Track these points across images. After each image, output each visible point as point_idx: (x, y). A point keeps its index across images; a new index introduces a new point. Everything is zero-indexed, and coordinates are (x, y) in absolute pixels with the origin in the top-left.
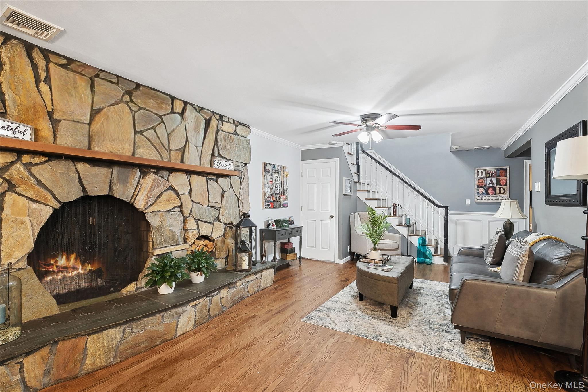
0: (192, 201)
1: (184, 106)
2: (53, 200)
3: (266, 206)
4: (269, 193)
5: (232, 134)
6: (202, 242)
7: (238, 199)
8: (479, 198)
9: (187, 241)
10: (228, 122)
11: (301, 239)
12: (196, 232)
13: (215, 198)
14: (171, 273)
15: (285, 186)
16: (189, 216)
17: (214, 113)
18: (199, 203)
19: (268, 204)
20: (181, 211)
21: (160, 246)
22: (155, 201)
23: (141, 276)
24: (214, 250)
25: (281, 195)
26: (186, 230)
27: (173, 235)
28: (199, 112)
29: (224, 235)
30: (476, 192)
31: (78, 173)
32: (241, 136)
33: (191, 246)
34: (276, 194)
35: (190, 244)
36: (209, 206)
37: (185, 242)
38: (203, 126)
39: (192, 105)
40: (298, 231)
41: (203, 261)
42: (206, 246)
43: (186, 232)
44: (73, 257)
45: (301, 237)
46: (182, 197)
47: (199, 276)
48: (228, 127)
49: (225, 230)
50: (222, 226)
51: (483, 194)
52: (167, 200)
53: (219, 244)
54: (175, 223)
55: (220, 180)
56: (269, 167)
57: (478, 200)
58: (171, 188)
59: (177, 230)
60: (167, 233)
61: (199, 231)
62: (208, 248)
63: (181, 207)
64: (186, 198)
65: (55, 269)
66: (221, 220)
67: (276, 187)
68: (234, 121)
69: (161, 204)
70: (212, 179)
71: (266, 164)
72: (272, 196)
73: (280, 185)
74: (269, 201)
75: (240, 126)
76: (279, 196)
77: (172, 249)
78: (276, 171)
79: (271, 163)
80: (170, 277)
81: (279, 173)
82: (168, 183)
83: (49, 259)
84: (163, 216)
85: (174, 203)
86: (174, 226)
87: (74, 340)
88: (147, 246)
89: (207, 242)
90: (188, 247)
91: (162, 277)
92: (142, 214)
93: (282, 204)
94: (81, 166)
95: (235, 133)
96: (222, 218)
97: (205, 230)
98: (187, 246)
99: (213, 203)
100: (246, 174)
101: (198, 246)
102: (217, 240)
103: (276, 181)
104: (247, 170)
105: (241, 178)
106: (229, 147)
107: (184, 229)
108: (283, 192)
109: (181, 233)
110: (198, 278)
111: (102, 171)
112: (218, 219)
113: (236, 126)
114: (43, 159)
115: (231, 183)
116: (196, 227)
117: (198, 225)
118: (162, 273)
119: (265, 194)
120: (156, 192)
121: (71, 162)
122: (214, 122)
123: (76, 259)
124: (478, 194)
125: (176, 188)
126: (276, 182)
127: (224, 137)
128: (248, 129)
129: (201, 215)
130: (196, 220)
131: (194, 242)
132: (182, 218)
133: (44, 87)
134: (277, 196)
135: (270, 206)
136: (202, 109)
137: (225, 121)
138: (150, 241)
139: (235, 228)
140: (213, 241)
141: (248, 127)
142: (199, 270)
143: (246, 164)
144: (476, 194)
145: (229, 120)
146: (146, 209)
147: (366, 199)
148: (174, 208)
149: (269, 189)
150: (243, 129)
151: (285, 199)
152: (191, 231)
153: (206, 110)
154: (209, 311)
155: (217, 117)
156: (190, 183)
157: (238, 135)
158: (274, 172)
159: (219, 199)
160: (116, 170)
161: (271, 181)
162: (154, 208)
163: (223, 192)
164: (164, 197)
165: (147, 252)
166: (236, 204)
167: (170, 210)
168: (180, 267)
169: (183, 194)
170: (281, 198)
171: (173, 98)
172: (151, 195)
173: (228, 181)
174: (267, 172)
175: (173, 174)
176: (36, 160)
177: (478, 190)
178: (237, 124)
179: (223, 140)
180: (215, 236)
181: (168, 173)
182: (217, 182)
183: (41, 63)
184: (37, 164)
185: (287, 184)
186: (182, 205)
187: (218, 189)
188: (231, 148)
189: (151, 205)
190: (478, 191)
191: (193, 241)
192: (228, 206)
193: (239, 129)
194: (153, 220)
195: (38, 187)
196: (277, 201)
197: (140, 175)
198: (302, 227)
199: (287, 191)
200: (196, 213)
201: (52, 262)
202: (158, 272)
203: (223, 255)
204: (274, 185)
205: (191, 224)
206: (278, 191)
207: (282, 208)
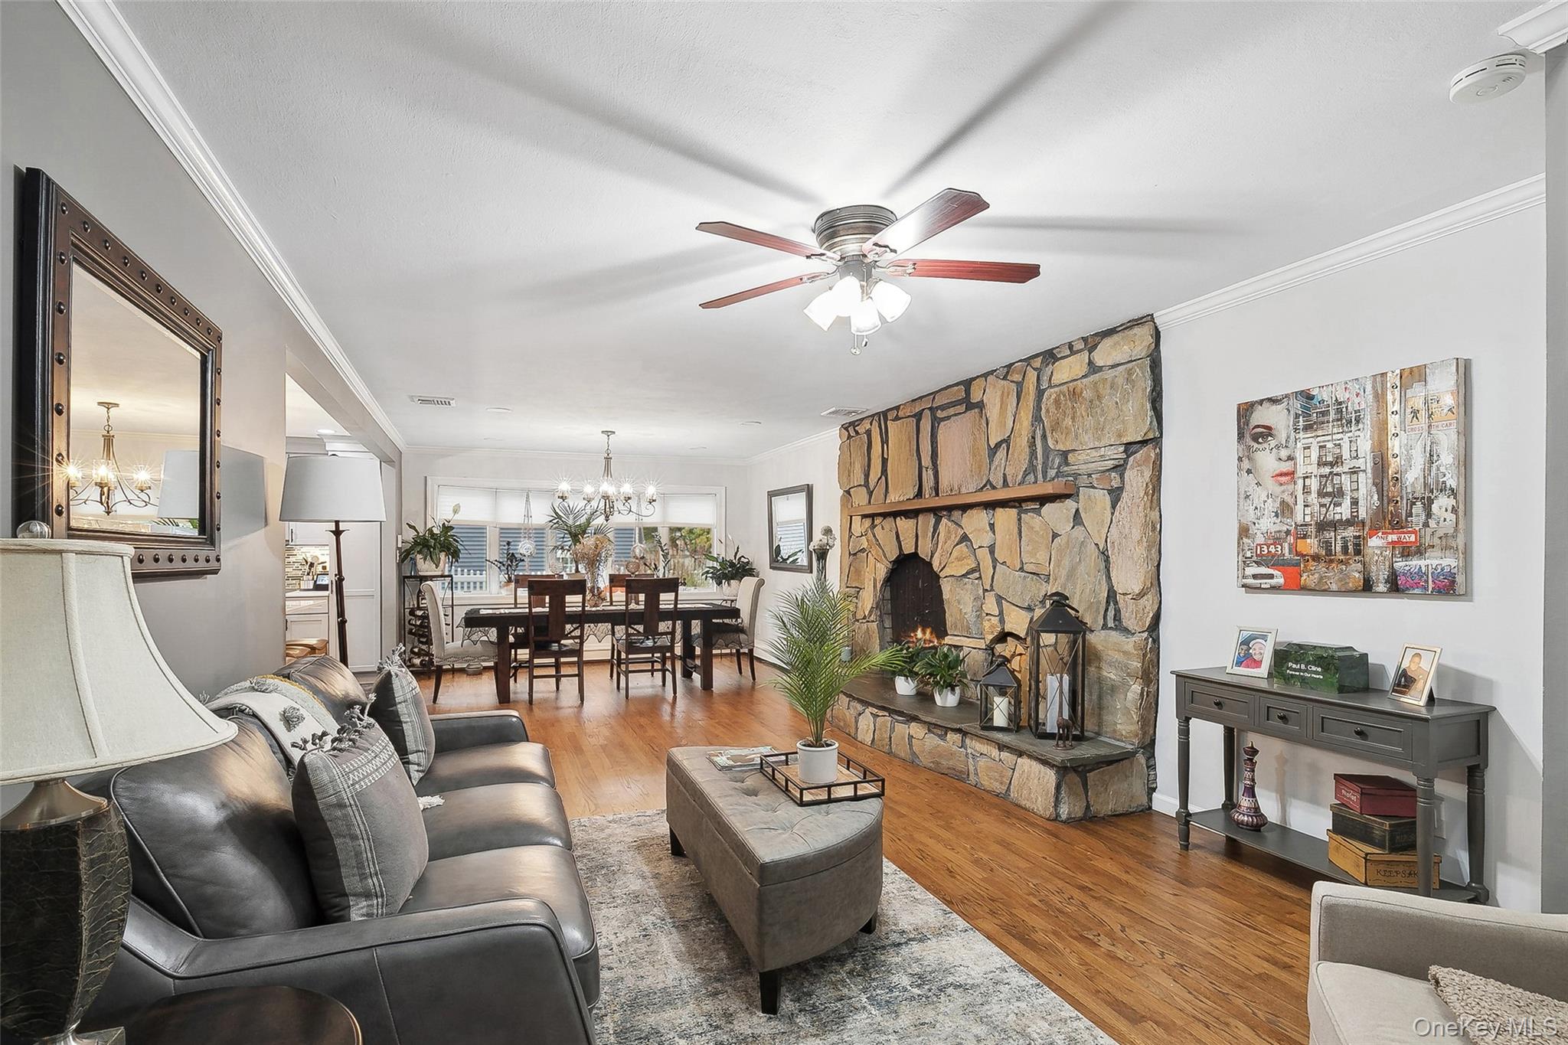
0: (996, 559)
2: (884, 559)
4: (1268, 524)
5: (1084, 376)
7: (1104, 555)
9: (985, 634)
10: (1070, 353)
12: (995, 620)
13: (1035, 554)
15: (1412, 475)
16: (990, 589)
17: (1033, 358)
18: (1006, 564)
19: (1263, 570)
20: (980, 579)
21: (951, 632)
22: (948, 560)
25: (1377, 526)
28: (1005, 380)
31: (897, 530)
32: (1113, 367)
33: (990, 647)
34: (1328, 524)
35: (988, 642)
36: (1023, 571)
37: (984, 637)
38: (1013, 403)
43: (984, 620)
44: (928, 631)
46: (978, 553)
48: (1068, 369)
52: (959, 559)
55: (1047, 509)
58: (965, 538)
61: (1002, 621)
63: (977, 570)
64: (983, 555)
65: (915, 640)
67: (1324, 495)
68: (1086, 340)
69: (954, 565)
70: (1032, 510)
72: (1290, 539)
73: (1367, 477)
76: (1350, 532)
77: (963, 641)
78: (1323, 416)
81: (1349, 422)
82: (960, 529)
85: (968, 565)
90: (984, 647)
93: (1378, 575)
94: (899, 521)
95: (1090, 369)
97: (1014, 621)
98: (982, 644)
99: (1031, 566)
103: (1323, 464)
105: (1116, 491)
111: (910, 524)
113: (1092, 349)
114: (881, 519)
115: (1078, 511)
116: (999, 613)
117: (1000, 607)
120: (948, 546)
121: (893, 518)
122: (1033, 380)
125: (971, 537)
126: (1327, 470)
129: (1007, 588)
130: (999, 599)
131: (996, 642)
132: (980, 591)
134: (1328, 536)
136: (1010, 366)
137: (1060, 359)
143: (1140, 444)
145: (1071, 348)
146: (940, 572)
148: (969, 572)
152: (987, 617)
155: (1041, 362)
156: (993, 524)
157: (1101, 368)
158: (1308, 429)
159: (1043, 555)
160: (919, 520)
161: (1286, 467)
163: (1054, 536)
164: (955, 553)
167: (964, 576)
169: (980, 547)
170: (1376, 541)
172: (944, 550)
176: (878, 521)
181: (961, 512)
182: (1042, 517)
183: (883, 426)
184: (877, 525)
186: (977, 566)
189: (946, 566)
191: (991, 637)
193: (1104, 353)
195: (877, 547)
196: (1337, 562)
197: (935, 523)
199: (1441, 501)
200: (1000, 585)
204: (1306, 490)
205: (991, 606)
206: (1344, 511)
207: (1381, 594)
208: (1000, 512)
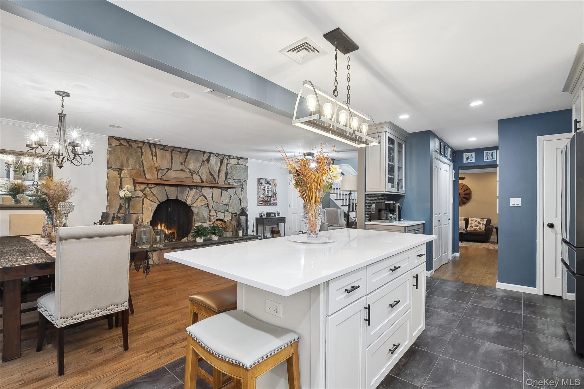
0: (213, 201)
1: (209, 155)
2: (158, 201)
3: (260, 204)
4: (262, 196)
5: (236, 164)
6: (219, 222)
7: (240, 200)
9: (211, 221)
10: (234, 158)
11: (284, 225)
12: (215, 216)
13: (226, 200)
14: (201, 232)
15: (274, 191)
16: (212, 209)
17: (225, 155)
18: (217, 202)
19: (262, 203)
20: (208, 206)
21: (198, 222)
22: (196, 201)
23: (189, 235)
24: (226, 227)
25: (272, 197)
26: (210, 216)
27: (204, 217)
28: (217, 157)
29: (231, 220)
31: (166, 190)
32: (242, 165)
33: (213, 223)
34: (268, 197)
35: (212, 222)
36: (222, 204)
37: (210, 221)
38: (219, 163)
39: (214, 154)
40: (283, 220)
41: (216, 229)
42: (221, 224)
43: (210, 217)
44: (163, 225)
46: (208, 199)
47: (215, 237)
48: (233, 161)
49: (232, 217)
50: (230, 215)
52: (201, 201)
53: (228, 223)
54: (205, 212)
55: (229, 190)
56: (262, 181)
58: (203, 195)
59: (206, 215)
60: (201, 216)
61: (217, 216)
62: (223, 226)
63: (207, 204)
64: (210, 201)
66: (229, 211)
67: (267, 193)
68: (237, 157)
69: (198, 203)
70: (224, 190)
71: (260, 179)
72: (264, 198)
73: (271, 191)
74: (262, 201)
75: (241, 160)
76: (270, 198)
77: (203, 224)
78: (267, 182)
79: (263, 178)
80: (201, 234)
81: (270, 184)
82: (201, 193)
83: (156, 225)
84: (199, 209)
85: (204, 202)
86: (204, 213)
87: (166, 250)
88: (192, 222)
89: (222, 222)
90: (211, 224)
91: (197, 234)
92: (189, 208)
93: (272, 203)
94: (166, 187)
95: (238, 164)
96: (229, 210)
97: (221, 216)
98: (211, 223)
99: (225, 203)
100: (245, 186)
101: (217, 224)
102: (227, 222)
103: (267, 189)
104: (247, 184)
105: (242, 188)
106: (234, 172)
107: (209, 215)
108: (273, 196)
109: (208, 216)
110: (215, 238)
111: (174, 189)
112: (228, 211)
113: (238, 160)
114: (155, 185)
115: (235, 191)
116: (215, 214)
117: (216, 213)
118: (198, 232)
119: (259, 197)
120: (196, 197)
121: (163, 186)
122: (225, 160)
123: (165, 226)
125: (205, 195)
126: (268, 190)
127: (231, 167)
128: (246, 160)
129: (218, 208)
130: (216, 211)
131: (214, 222)
132: (208, 209)
133: (154, 158)
134: (268, 198)
135: (263, 204)
136: (219, 154)
137: (231, 158)
138: (193, 220)
139: (238, 216)
140: (225, 222)
141: (247, 159)
142: (214, 233)
143: (246, 180)
145: (234, 157)
146: (191, 205)
147: (335, 199)
148: (204, 205)
149: (262, 194)
150: (242, 161)
151: (274, 200)
152: (212, 216)
153: (221, 155)
155: (227, 157)
156: (212, 192)
157: (240, 164)
158: (266, 184)
159: (228, 200)
160: (179, 188)
161: (264, 189)
162: (195, 204)
163: (231, 196)
164: (199, 199)
165: (192, 225)
166: (239, 202)
167: (202, 206)
168: (205, 230)
170: (272, 199)
171: (204, 152)
172: (194, 198)
173: (234, 191)
174: (261, 183)
175: (204, 188)
176: (153, 186)
178: (238, 158)
179: (230, 169)
180: (226, 220)
181: (201, 188)
182: (227, 191)
183: (154, 149)
184: (153, 188)
185: (277, 190)
186: (208, 203)
187: (227, 195)
188: (235, 172)
189: (194, 203)
191: (214, 221)
192: (233, 204)
193: (240, 162)
194: (195, 210)
195: (153, 196)
196: (269, 201)
197: (189, 190)
198: (285, 217)
199: (276, 195)
200: (215, 207)
202: (196, 232)
203: (231, 230)
204: (266, 192)
205: (213, 213)
206: (269, 195)
207: (272, 205)
208: (214, 189)
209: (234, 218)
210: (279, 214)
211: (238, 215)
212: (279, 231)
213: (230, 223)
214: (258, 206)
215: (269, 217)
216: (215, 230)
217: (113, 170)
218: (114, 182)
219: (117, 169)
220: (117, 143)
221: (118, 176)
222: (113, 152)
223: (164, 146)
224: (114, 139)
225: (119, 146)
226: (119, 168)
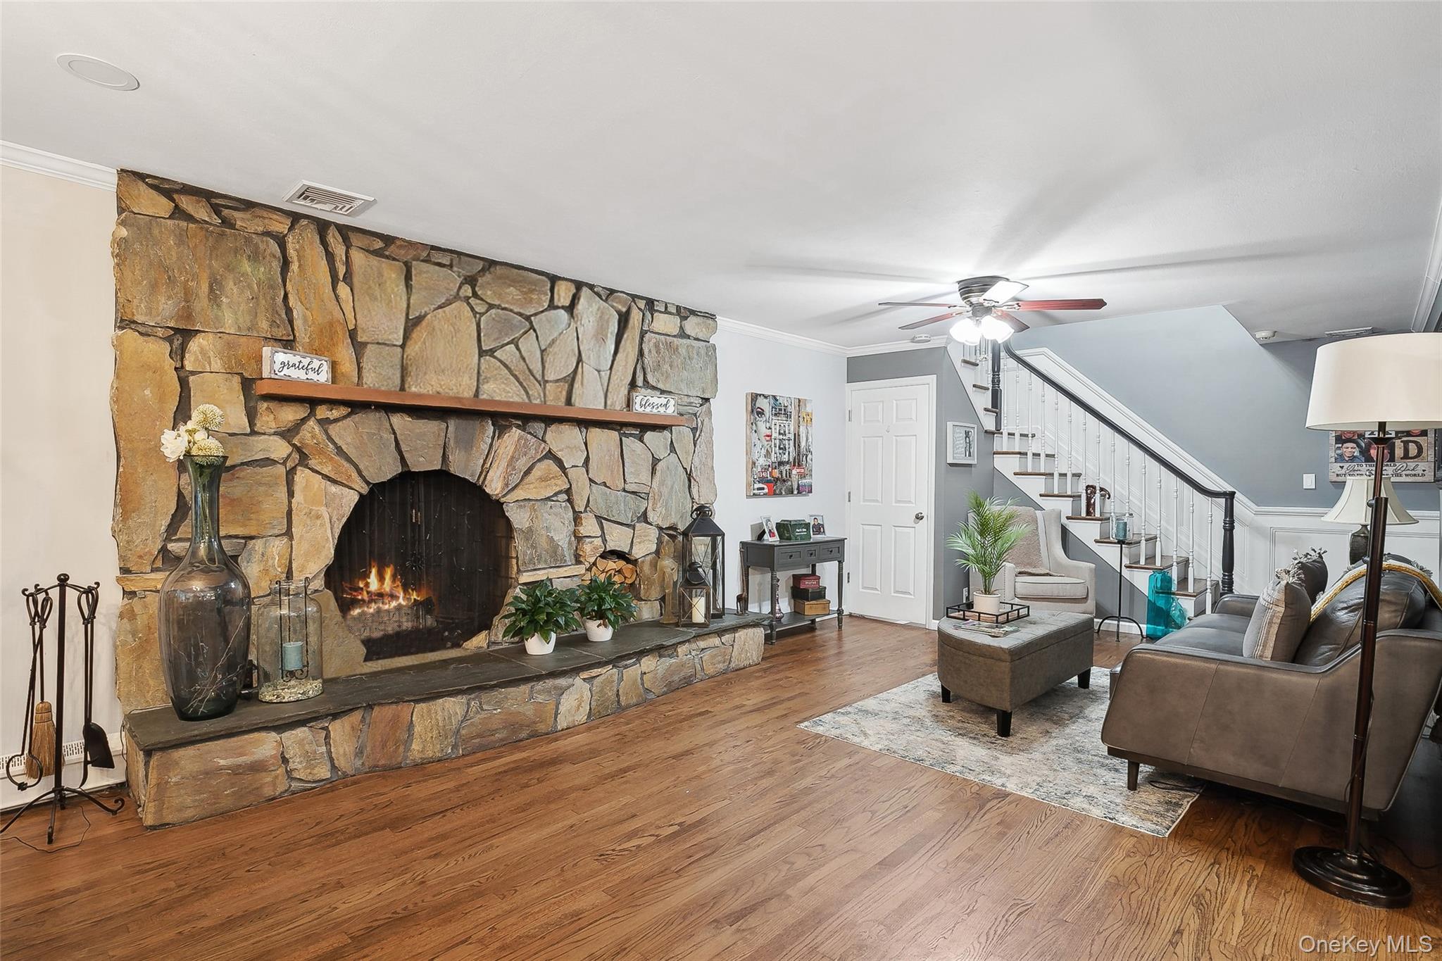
0: (590, 480)
1: (575, 291)
2: (358, 479)
3: (756, 492)
4: (762, 461)
5: (675, 336)
6: (612, 565)
7: (689, 477)
8: (1343, 471)
9: (582, 559)
10: (666, 312)
11: (840, 569)
12: (598, 542)
13: (638, 475)
14: (548, 614)
15: (803, 444)
16: (585, 511)
17: (634, 297)
18: (604, 484)
19: (761, 485)
20: (570, 501)
21: (531, 567)
22: (521, 481)
23: (496, 620)
24: (637, 582)
25: (794, 465)
26: (579, 539)
27: (554, 547)
28: (606, 301)
29: (657, 552)
30: (1332, 454)
31: (394, 433)
32: (696, 339)
33: (589, 569)
34: (781, 463)
35: (588, 566)
36: (624, 490)
37: (578, 562)
38: (614, 327)
39: (591, 287)
40: (835, 550)
41: (608, 598)
42: (620, 571)
43: (578, 542)
45: (840, 562)
46: (571, 472)
47: (602, 628)
48: (665, 323)
49: (660, 542)
50: (654, 533)
51: (1353, 459)
52: (543, 479)
53: (647, 569)
54: (556, 523)
55: (649, 436)
56: (763, 404)
57: (1337, 475)
58: (550, 455)
59: (562, 537)
60: (543, 543)
61: (605, 541)
62: (625, 578)
63: (568, 492)
64: (578, 475)
65: (365, 596)
66: (650, 520)
67: (780, 448)
68: (678, 308)
69: (532, 486)
70: (631, 435)
71: (754, 397)
72: (770, 469)
73: (792, 443)
74: (762, 480)
75: (692, 319)
76: (787, 467)
77: (553, 573)
78: (780, 410)
79: (766, 393)
80: (546, 622)
81: (788, 416)
82: (543, 445)
83: (356, 580)
84: (535, 510)
85: (556, 485)
86: (554, 530)
87: (394, 706)
88: (508, 567)
89: (621, 563)
90: (584, 571)
91: (530, 622)
92: (498, 505)
93: (795, 487)
94: (398, 420)
95: (683, 334)
96: (651, 516)
97: (618, 539)
98: (581, 569)
99: (634, 485)
100: (706, 420)
101: (603, 572)
102: (643, 562)
103: (780, 434)
104: (710, 412)
105: (694, 430)
106: (667, 367)
107: (575, 536)
108: (799, 461)
109: (570, 543)
110: (601, 633)
111: (430, 428)
112: (644, 518)
113: (684, 318)
114: (344, 411)
115: (672, 441)
116: (599, 533)
117: (602, 528)
118: (533, 615)
119: (754, 463)
120: (522, 464)
121: (383, 414)
122: (636, 316)
123: (393, 578)
124: (1340, 458)
125: (559, 455)
126: (781, 437)
127: (657, 346)
128: (710, 321)
129: (609, 508)
130: (599, 518)
131: (594, 564)
132: (571, 514)
133: (343, 290)
134: (782, 468)
135: (766, 491)
136: (612, 292)
137: (657, 311)
138: (512, 558)
139: (680, 538)
140: (635, 562)
141: (712, 317)
142: (600, 615)
143: (707, 400)
144: (1333, 460)
145: (666, 308)
146: (504, 496)
147: (1015, 474)
148: (556, 494)
149: (764, 452)
150: (698, 324)
151: (802, 476)
152: (588, 540)
153: (619, 294)
154: (618, 695)
155: (642, 304)
156: (586, 444)
157: (689, 337)
158: (776, 414)
159: (645, 476)
160: (452, 423)
161: (769, 433)
162: (520, 494)
163: (656, 461)
164: (536, 472)
165: (508, 577)
166: (684, 485)
167: (548, 499)
168: (563, 605)
169: (573, 466)
170: (794, 472)
171: (554, 279)
172: (514, 469)
173: (665, 439)
174: (758, 413)
175: (553, 427)
176: (336, 413)
177: (1339, 448)
178: (684, 313)
179: (654, 352)
180: (637, 553)
181: (543, 425)
182: (642, 442)
183: (339, 250)
184: (336, 420)
185: (810, 440)
186: (570, 488)
187: (643, 456)
188: (671, 366)
189: (513, 489)
190: (1339, 452)
191: (592, 560)
192: (665, 491)
193: (691, 326)
194: (518, 517)
195: (337, 458)
196: (784, 481)
197: (494, 433)
198: (843, 540)
199: (809, 456)
200: (599, 506)
201: (361, 585)
202: (524, 612)
203: (655, 593)
204: (775, 444)
205: (589, 526)
206: (785, 458)
207: (796, 495)
208: (595, 433)
209: (669, 548)
210: (819, 529)
211: (685, 534)
212: (820, 592)
213: (654, 565)
214: (748, 497)
215: (789, 539)
216: (601, 601)
217: (141, 334)
218: (147, 392)
219: (160, 332)
220: (163, 206)
221: (169, 364)
222: (137, 246)
223: (388, 240)
224: (142, 187)
225: (169, 222)
226: (172, 325)
